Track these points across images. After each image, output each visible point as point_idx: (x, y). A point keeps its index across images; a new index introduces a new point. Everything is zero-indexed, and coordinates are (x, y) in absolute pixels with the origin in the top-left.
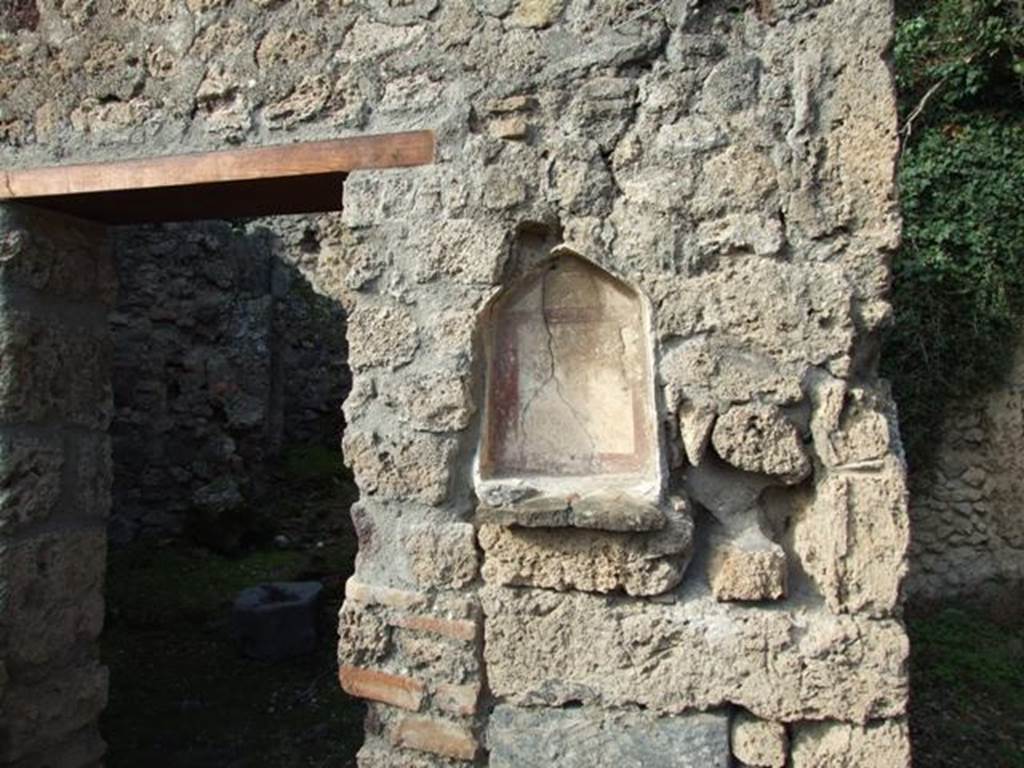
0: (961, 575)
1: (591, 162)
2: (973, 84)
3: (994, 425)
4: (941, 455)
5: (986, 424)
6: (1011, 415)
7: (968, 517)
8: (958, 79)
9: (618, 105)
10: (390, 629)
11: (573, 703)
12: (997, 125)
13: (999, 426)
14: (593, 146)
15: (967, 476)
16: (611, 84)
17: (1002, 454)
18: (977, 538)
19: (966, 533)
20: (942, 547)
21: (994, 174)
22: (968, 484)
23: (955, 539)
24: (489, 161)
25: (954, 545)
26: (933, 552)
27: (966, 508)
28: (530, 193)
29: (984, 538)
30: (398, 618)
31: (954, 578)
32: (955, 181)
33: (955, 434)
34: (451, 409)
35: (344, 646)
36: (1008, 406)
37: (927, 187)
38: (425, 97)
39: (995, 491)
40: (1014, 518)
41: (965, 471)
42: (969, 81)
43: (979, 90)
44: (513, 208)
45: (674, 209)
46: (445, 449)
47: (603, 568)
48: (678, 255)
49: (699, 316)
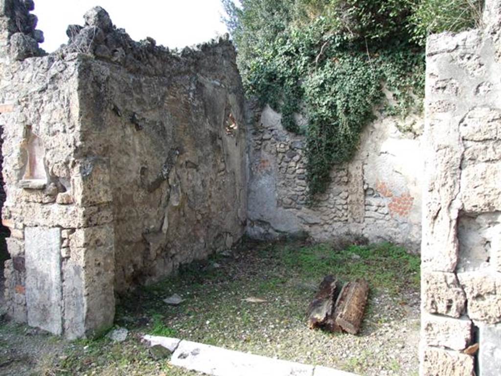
0: (337, 232)
1: (35, 112)
2: (338, 42)
3: (351, 175)
4: (332, 187)
5: (348, 175)
6: (357, 172)
7: (341, 211)
8: (332, 41)
9: (39, 100)
10: (10, 212)
11: (36, 226)
12: (351, 58)
13: (353, 176)
14: (36, 109)
15: (341, 195)
16: (37, 95)
17: (354, 186)
18: (344, 218)
19: (339, 217)
20: (331, 222)
21: (348, 77)
22: (341, 198)
23: (335, 219)
24: (21, 112)
25: (336, 221)
26: (328, 224)
27: (340, 207)
28: (26, 119)
29: (346, 219)
30: (11, 209)
31: (334, 233)
32: (334, 80)
33: (337, 179)
34: (16, 165)
35: (3, 215)
36: (357, 168)
37: (322, 83)
38: (12, 97)
39: (351, 201)
40: (357, 211)
41: (341, 193)
42: (336, 41)
43: (340, 45)
44: (24, 122)
45: (47, 123)
46: (17, 173)
47: (39, 197)
48: (49, 132)
49: (51, 145)
